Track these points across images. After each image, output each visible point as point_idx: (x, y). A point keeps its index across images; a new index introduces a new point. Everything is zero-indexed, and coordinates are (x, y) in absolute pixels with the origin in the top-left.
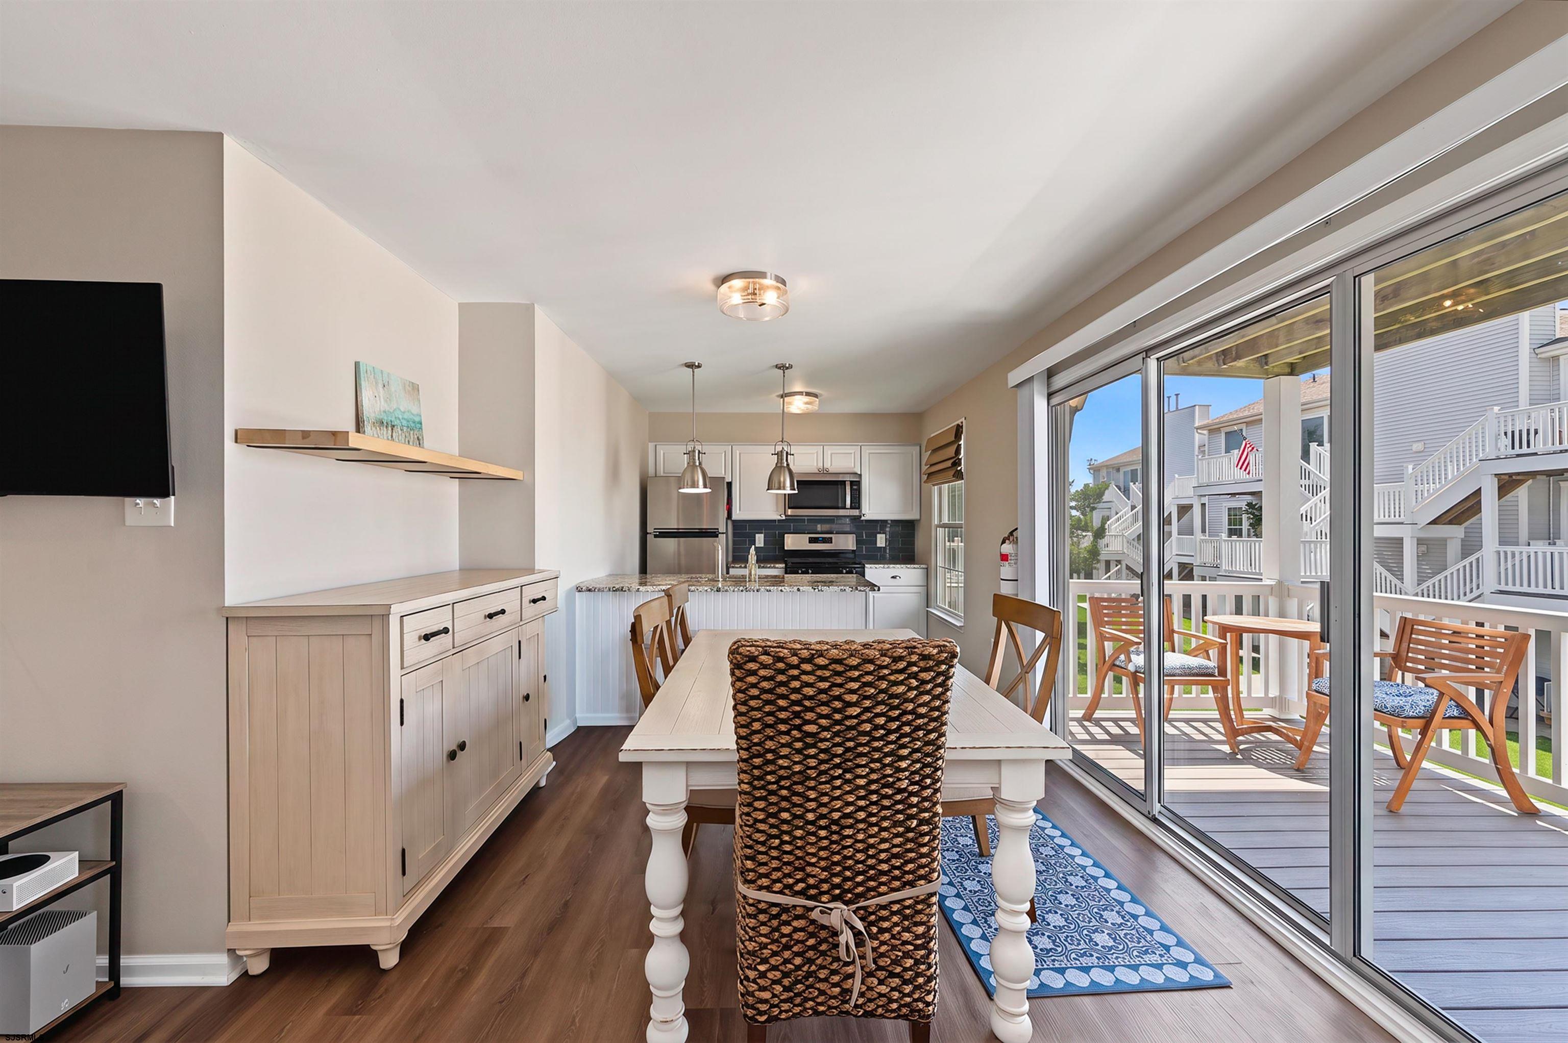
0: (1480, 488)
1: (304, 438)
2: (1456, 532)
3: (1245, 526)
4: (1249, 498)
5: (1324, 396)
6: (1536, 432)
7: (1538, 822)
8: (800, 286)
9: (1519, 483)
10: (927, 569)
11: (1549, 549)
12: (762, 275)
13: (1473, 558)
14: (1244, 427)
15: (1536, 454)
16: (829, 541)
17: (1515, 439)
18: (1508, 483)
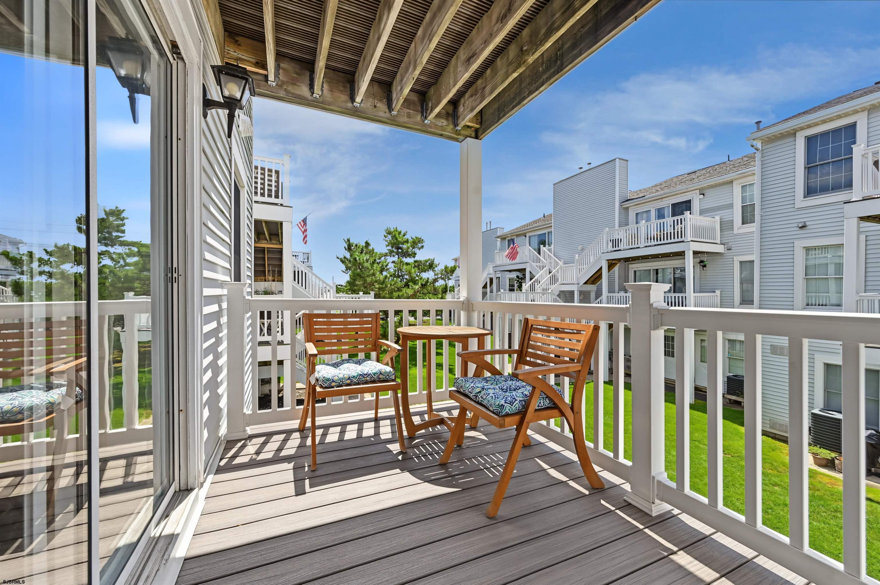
0: (602, 267)
2: (592, 288)
3: (516, 287)
4: (518, 274)
6: (621, 240)
7: (603, 502)
9: (615, 264)
11: (625, 295)
13: (598, 300)
14: (515, 237)
15: (620, 250)
18: (611, 264)
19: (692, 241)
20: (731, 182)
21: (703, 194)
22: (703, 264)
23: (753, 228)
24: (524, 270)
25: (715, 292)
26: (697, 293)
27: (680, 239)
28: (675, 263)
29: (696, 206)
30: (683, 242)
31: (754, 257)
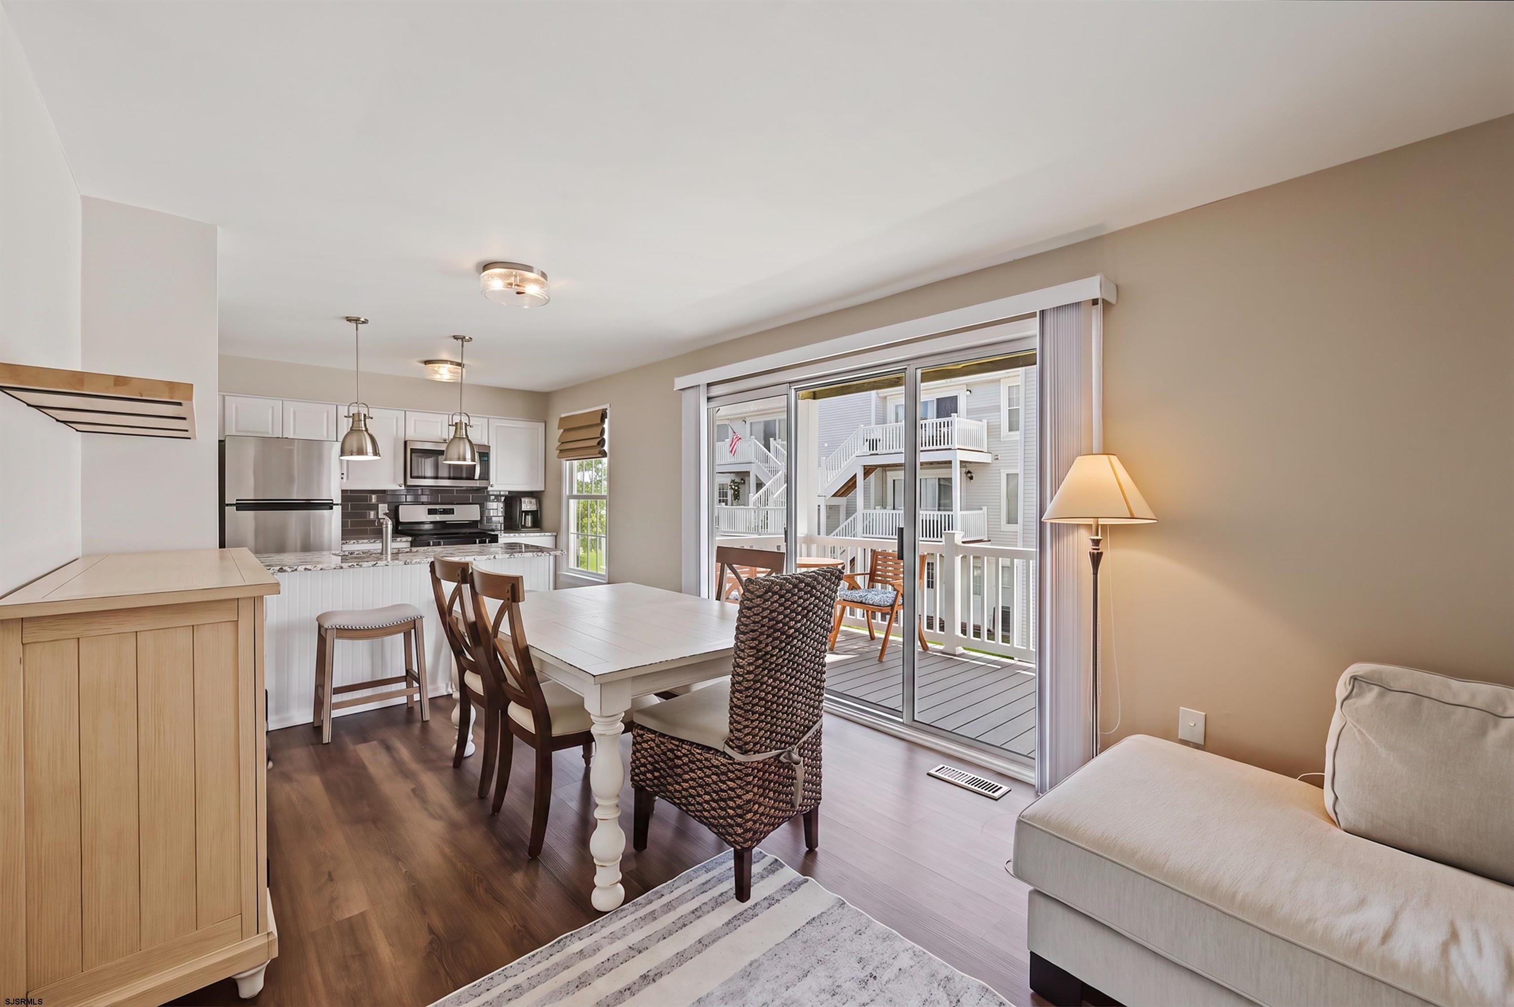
0: (856, 474)
1: (116, 384)
2: (842, 501)
3: (729, 498)
5: (782, 405)
6: (880, 441)
8: (557, 284)
9: (872, 472)
10: (556, 536)
11: (884, 511)
12: (529, 269)
13: (851, 518)
15: (877, 454)
16: (451, 512)
17: (873, 444)
18: (868, 471)
19: (958, 449)
20: (999, 380)
21: (970, 391)
22: (969, 475)
23: (1016, 436)
24: (747, 473)
25: (981, 509)
26: (964, 510)
27: (946, 446)
28: (942, 473)
29: (962, 404)
30: (950, 449)
31: (1019, 470)
